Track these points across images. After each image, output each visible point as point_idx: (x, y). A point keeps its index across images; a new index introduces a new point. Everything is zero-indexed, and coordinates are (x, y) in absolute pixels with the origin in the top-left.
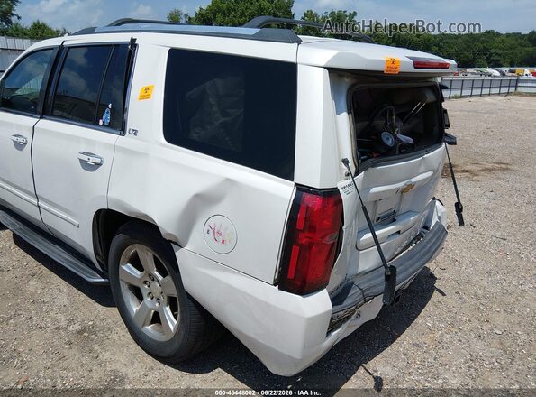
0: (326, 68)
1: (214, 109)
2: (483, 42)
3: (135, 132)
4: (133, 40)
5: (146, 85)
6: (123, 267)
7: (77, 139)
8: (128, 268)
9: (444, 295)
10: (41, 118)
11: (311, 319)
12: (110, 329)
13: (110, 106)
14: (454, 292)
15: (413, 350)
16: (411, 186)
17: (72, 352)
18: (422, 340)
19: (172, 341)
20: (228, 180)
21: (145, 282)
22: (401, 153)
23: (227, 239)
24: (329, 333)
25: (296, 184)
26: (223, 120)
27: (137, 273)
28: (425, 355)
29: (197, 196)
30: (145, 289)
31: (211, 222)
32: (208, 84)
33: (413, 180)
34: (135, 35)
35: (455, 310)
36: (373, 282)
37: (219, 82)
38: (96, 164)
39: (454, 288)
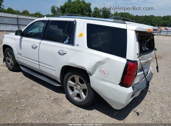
0: (135, 31)
1: (100, 40)
2: (149, 19)
3: (78, 45)
4: (75, 20)
5: (81, 33)
6: (69, 81)
7: (58, 47)
8: (70, 82)
9: (150, 92)
10: (42, 40)
11: (129, 94)
12: (62, 99)
13: (68, 38)
14: (153, 91)
15: (145, 106)
16: (148, 61)
17: (54, 105)
18: (147, 103)
19: (84, 101)
20: (107, 58)
21: (75, 86)
22: (147, 52)
23: (105, 73)
24: (131, 97)
25: (127, 59)
26: (102, 43)
27: (73, 83)
28: (149, 107)
29: (98, 62)
30: (75, 88)
31: (101, 69)
32: (98, 33)
33: (149, 59)
34: (75, 19)
35: (155, 96)
36: (139, 86)
37: (102, 33)
38: (64, 53)
39: (153, 90)
